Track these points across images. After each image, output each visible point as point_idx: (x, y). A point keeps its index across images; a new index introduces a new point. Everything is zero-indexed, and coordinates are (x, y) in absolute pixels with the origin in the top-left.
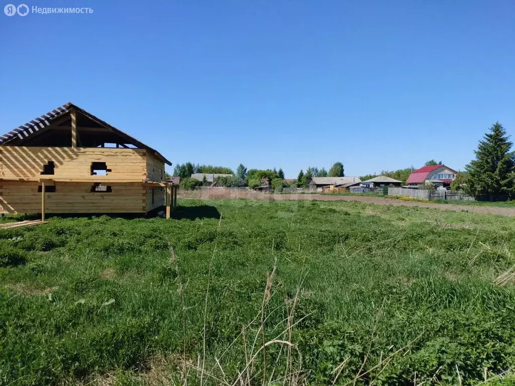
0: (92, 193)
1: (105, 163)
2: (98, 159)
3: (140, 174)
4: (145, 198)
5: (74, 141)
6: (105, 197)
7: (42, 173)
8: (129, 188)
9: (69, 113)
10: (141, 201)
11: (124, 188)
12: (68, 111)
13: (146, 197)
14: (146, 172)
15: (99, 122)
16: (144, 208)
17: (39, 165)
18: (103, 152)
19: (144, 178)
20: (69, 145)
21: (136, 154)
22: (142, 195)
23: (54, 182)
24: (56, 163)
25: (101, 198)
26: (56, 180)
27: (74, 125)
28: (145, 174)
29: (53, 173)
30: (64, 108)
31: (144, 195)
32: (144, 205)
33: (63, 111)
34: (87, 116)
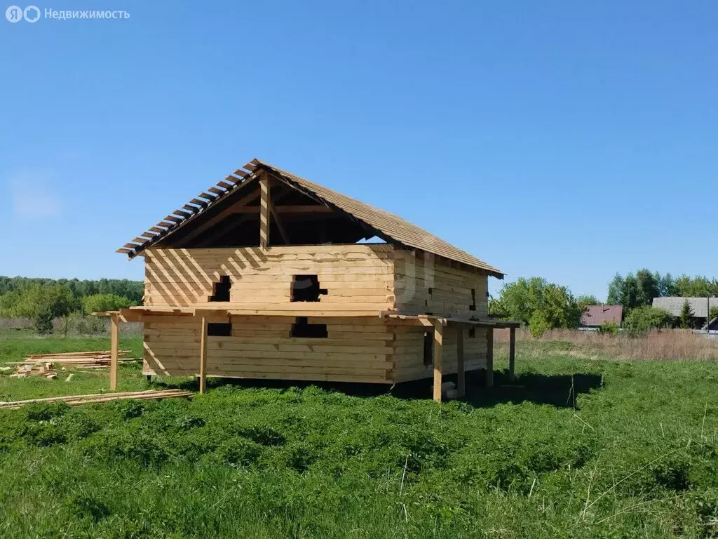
0: (293, 338)
1: (316, 276)
2: (304, 269)
3: (382, 298)
4: (390, 350)
5: (263, 235)
6: (315, 348)
7: (212, 299)
8: (359, 328)
9: (257, 179)
10: (384, 358)
11: (349, 328)
12: (255, 176)
13: (394, 349)
14: (393, 295)
15: (307, 194)
16: (389, 374)
17: (205, 283)
18: (313, 255)
19: (391, 305)
20: (255, 242)
21: (374, 256)
22: (384, 343)
23: (230, 316)
24: (233, 278)
25: (306, 348)
26: (233, 313)
27: (264, 203)
28: (391, 298)
29: (227, 299)
30: (249, 172)
31: (388, 344)
32: (389, 366)
33: (247, 176)
34: (288, 183)
